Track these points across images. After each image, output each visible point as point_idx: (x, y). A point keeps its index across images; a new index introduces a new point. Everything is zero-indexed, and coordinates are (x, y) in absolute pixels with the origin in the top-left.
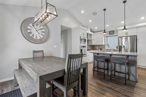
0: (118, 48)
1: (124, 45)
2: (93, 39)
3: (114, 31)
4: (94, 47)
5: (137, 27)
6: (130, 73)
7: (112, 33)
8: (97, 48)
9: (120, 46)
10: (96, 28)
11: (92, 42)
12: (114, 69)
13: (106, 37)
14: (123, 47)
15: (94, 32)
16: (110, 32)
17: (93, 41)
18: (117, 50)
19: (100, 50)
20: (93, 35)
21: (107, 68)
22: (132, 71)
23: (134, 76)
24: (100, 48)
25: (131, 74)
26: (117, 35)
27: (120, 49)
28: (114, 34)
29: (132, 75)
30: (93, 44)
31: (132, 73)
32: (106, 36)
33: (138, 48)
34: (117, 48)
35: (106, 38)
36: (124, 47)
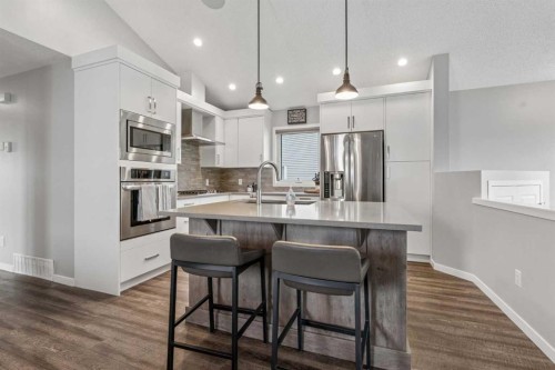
0: (322, 180)
1: (341, 169)
2: (218, 138)
3: (305, 111)
4: (228, 178)
5: (386, 98)
6: (376, 324)
7: (298, 116)
8: (240, 182)
9: (326, 174)
10: (232, 87)
11: (214, 151)
12: (298, 313)
13: (277, 132)
14: (338, 176)
15: (225, 108)
16: (291, 111)
17: (219, 149)
18: (316, 193)
19: (250, 189)
20: (218, 122)
21: (263, 306)
22: (381, 313)
23: (393, 342)
24: (250, 181)
25: (378, 332)
26: (317, 129)
27: (326, 185)
28: (305, 122)
29: (385, 334)
30: (220, 164)
31: (386, 325)
32: (275, 129)
33: (387, 181)
34: (318, 184)
35: (275, 136)
36: (342, 176)
